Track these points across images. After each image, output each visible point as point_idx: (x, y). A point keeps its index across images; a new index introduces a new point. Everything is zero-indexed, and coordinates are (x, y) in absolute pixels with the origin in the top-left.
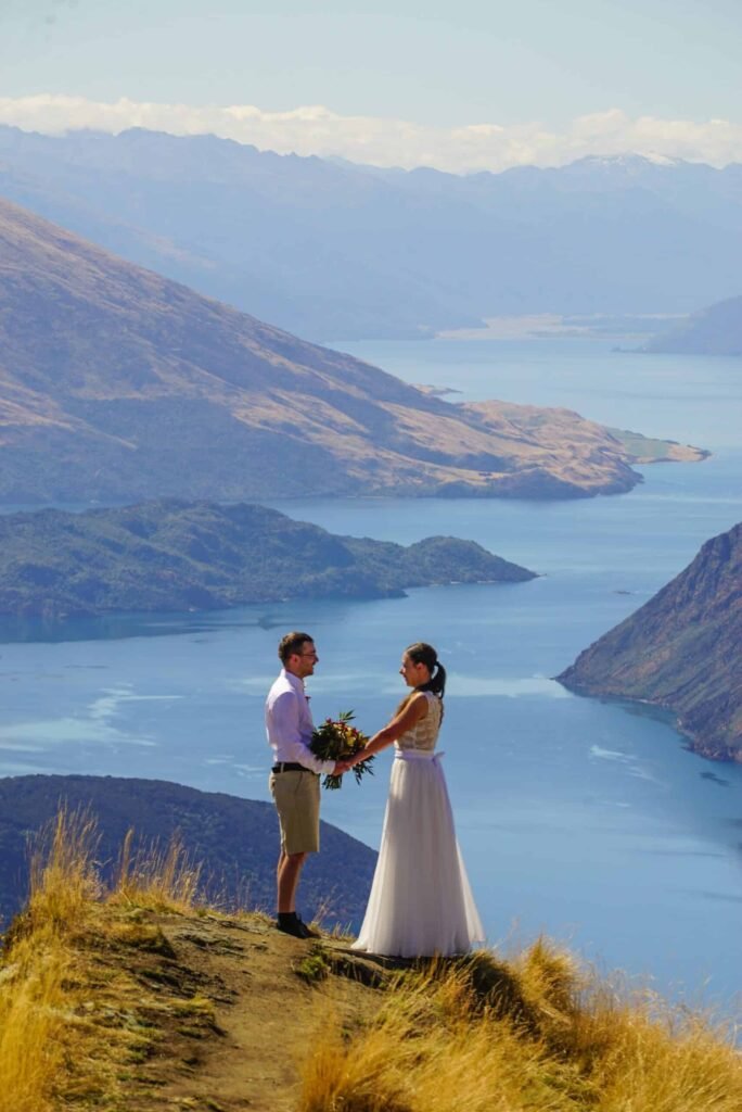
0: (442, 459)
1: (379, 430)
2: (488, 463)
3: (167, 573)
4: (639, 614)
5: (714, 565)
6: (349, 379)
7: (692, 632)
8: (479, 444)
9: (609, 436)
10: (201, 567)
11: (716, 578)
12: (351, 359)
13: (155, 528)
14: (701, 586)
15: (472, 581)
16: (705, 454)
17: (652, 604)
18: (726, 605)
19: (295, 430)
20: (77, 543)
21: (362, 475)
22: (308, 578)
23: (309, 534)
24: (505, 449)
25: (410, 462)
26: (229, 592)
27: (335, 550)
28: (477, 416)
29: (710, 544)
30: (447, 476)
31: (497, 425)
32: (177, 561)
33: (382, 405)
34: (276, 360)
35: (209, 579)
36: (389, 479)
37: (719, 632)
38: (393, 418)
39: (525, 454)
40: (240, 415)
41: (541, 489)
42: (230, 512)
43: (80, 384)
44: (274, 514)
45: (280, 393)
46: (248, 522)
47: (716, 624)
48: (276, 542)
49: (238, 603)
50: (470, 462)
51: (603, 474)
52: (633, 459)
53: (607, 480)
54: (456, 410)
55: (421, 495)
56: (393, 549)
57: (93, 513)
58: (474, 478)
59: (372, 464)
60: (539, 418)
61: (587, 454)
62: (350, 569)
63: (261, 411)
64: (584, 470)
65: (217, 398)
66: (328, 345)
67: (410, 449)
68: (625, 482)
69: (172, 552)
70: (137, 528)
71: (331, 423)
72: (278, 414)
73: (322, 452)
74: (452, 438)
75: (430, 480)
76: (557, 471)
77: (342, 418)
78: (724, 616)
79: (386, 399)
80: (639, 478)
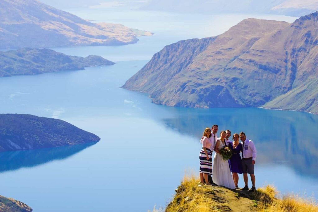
0: (92, 37)
1: (76, 30)
2: (103, 37)
3: (27, 65)
4: (139, 72)
5: (156, 59)
6: (69, 18)
7: (152, 75)
8: (100, 33)
9: (131, 30)
10: (35, 64)
11: (157, 63)
12: (69, 13)
13: (24, 55)
14: (153, 65)
15: (100, 65)
16: (153, 34)
17: (142, 69)
18: (159, 69)
19: (57, 31)
20: (5, 59)
21: (73, 41)
22: (61, 66)
23: (61, 55)
24: (106, 34)
25: (84, 38)
26: (43, 69)
27: (67, 59)
28: (99, 26)
29: (155, 55)
30: (93, 41)
31: (104, 28)
32: (30, 63)
33: (77, 24)
34: (51, 14)
35: (38, 67)
36: (79, 42)
37: (158, 75)
38: (80, 27)
39: (111, 35)
40: (43, 27)
41: (115, 43)
42: (41, 51)
43: (4, 21)
44: (52, 51)
45: (52, 22)
46: (46, 53)
47: (157, 73)
48: (53, 57)
49: (44, 72)
50: (99, 37)
51: (130, 39)
52: (136, 35)
53: (130, 41)
54: (94, 25)
55: (88, 45)
56: (81, 58)
57: (9, 52)
58: (99, 41)
59: (75, 38)
60: (114, 27)
61: (126, 35)
62: (71, 63)
63: (48, 26)
64: (125, 38)
65: (37, 23)
66: (63, 10)
67: (84, 34)
68: (135, 41)
69: (28, 60)
70: (20, 55)
71: (65, 29)
72: (52, 27)
73: (63, 36)
74: (94, 32)
75: (89, 42)
76: (119, 39)
77: (67, 27)
78: (159, 71)
79: (78, 23)
80: (138, 40)
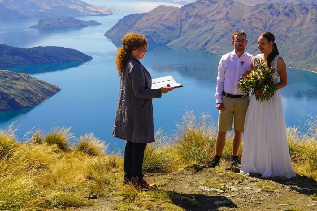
1: (85, 9)
2: (96, 12)
4: (112, 28)
5: (120, 22)
7: (118, 30)
8: (95, 10)
9: (110, 9)
10: (66, 24)
11: (120, 24)
13: (60, 20)
14: (118, 25)
17: (114, 27)
18: (121, 27)
19: (76, 9)
20: (52, 21)
21: (83, 13)
22: (77, 25)
23: (77, 20)
24: (98, 10)
25: (88, 12)
26: (69, 26)
27: (80, 22)
28: (95, 7)
29: (119, 21)
30: (92, 13)
31: (97, 8)
32: (63, 23)
35: (66, 25)
36: (86, 14)
37: (120, 30)
38: (86, 7)
39: (100, 11)
40: (70, 7)
41: (102, 15)
42: (69, 18)
43: (52, 4)
44: (74, 18)
45: (74, 5)
46: (71, 19)
48: (73, 21)
50: (95, 12)
51: (109, 13)
52: (112, 11)
53: (109, 14)
54: (93, 6)
55: (90, 16)
56: (87, 21)
57: (54, 18)
58: (95, 14)
59: (84, 12)
60: (102, 7)
61: (107, 11)
62: (82, 24)
63: (72, 7)
64: (107, 13)
65: (67, 5)
67: (88, 11)
68: (111, 14)
70: (58, 20)
71: (79, 8)
72: (74, 7)
73: (79, 11)
74: (92, 9)
75: (90, 14)
76: (104, 13)
77: (81, 7)
78: (121, 28)
79: (85, 5)
80: (112, 13)
